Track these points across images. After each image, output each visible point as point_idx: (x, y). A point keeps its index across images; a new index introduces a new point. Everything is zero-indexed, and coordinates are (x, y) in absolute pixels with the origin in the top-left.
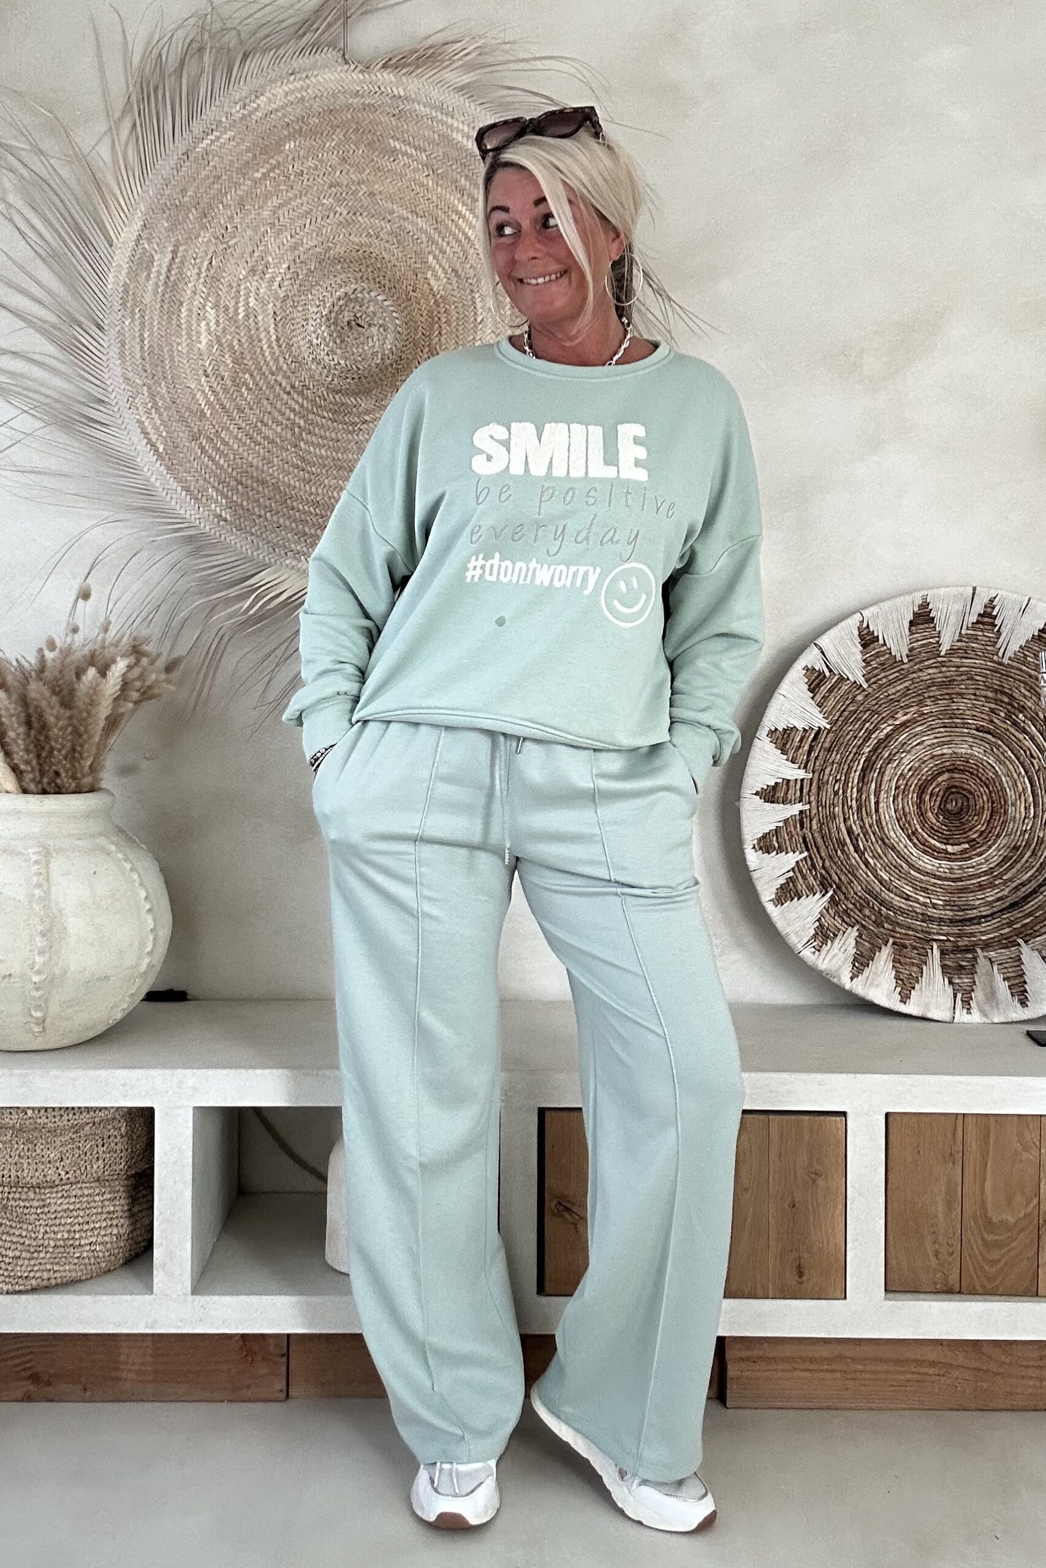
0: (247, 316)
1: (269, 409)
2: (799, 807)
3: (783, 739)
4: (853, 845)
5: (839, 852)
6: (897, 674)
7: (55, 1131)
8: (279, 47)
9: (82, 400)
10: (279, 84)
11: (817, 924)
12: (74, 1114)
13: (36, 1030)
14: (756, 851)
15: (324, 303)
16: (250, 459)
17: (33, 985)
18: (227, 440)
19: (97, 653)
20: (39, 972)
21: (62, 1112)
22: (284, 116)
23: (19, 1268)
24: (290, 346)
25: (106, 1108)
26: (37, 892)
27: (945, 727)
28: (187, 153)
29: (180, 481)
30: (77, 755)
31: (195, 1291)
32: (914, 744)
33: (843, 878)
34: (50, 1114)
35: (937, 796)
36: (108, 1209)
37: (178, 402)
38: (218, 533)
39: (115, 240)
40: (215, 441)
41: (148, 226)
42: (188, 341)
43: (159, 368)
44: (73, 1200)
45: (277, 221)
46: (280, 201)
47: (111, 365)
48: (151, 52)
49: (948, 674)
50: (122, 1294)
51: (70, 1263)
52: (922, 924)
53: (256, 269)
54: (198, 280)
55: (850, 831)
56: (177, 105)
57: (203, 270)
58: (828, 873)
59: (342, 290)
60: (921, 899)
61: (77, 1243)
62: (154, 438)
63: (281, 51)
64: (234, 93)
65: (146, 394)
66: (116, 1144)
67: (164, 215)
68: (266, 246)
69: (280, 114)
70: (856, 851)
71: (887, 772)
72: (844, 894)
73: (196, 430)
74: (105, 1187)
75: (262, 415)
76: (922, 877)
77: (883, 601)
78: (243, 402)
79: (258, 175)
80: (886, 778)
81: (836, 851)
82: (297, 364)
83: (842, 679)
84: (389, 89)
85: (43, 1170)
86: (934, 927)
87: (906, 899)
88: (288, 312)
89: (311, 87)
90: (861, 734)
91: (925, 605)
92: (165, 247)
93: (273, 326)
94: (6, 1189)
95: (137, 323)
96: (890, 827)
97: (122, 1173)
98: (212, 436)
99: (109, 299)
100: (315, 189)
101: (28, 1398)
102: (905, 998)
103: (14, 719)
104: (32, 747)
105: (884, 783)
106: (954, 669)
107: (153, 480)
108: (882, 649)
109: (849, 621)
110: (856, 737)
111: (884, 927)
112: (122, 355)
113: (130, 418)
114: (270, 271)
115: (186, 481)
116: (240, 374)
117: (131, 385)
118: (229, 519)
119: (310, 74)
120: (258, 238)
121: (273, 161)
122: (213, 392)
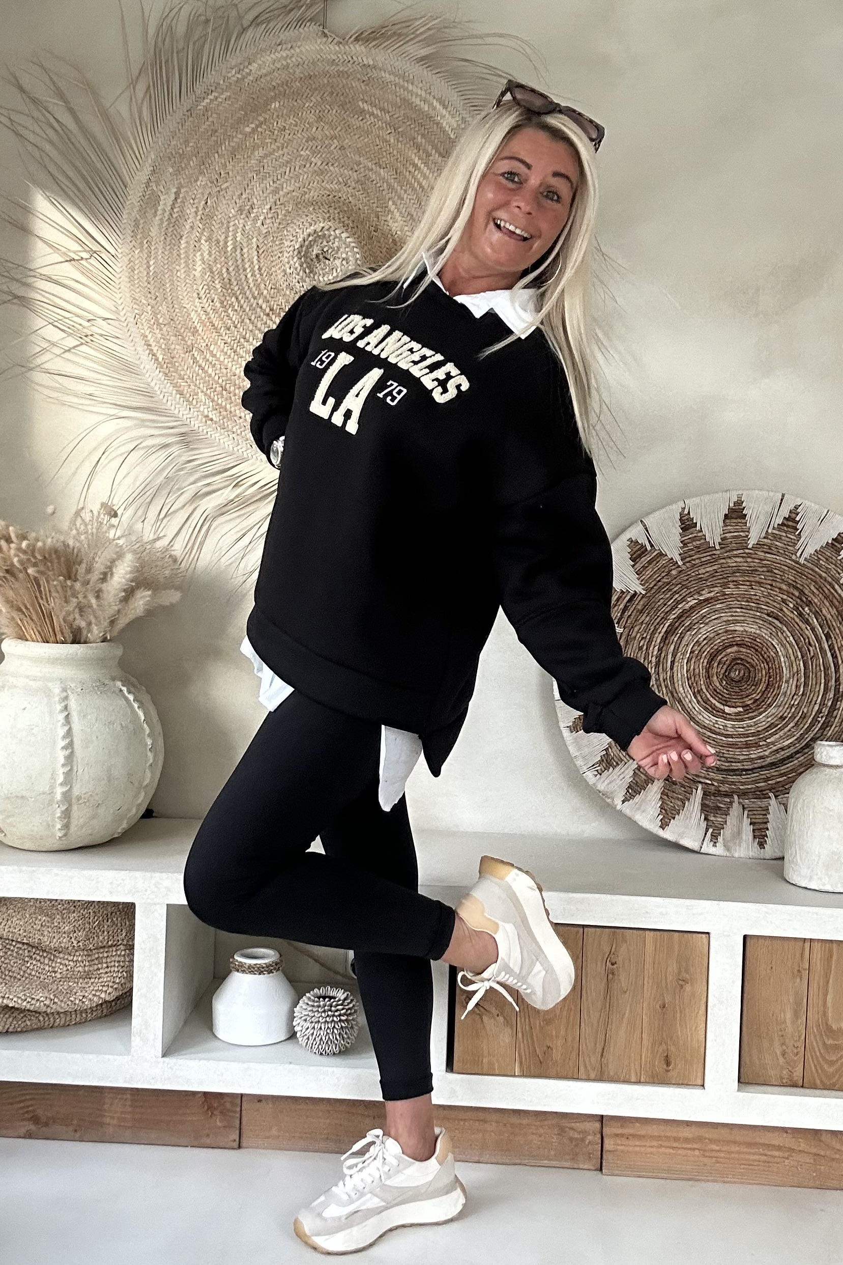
0: (235, 248)
1: (251, 328)
8: (269, 22)
10: (269, 52)
15: (297, 238)
16: (233, 369)
18: (214, 353)
22: (272, 80)
24: (269, 275)
28: (190, 110)
29: (174, 385)
31: (165, 1054)
37: (176, 319)
38: (205, 431)
39: (129, 182)
40: (205, 353)
41: (157, 171)
42: (186, 268)
43: (161, 290)
45: (262, 169)
46: (263, 152)
47: (122, 287)
48: (162, 25)
50: (106, 1054)
53: (242, 208)
54: (195, 218)
56: (184, 72)
57: (200, 209)
59: (312, 228)
62: (155, 349)
63: (271, 25)
64: (231, 60)
65: (150, 313)
67: (170, 162)
68: (252, 189)
69: (268, 78)
73: (189, 342)
75: (244, 333)
78: (229, 321)
79: (248, 130)
82: (276, 291)
84: (360, 59)
88: (269, 245)
89: (295, 55)
92: (169, 189)
93: (256, 257)
95: (145, 252)
98: (202, 349)
99: (123, 231)
100: (295, 141)
101: (30, 1136)
107: (153, 384)
112: (131, 279)
113: (136, 332)
114: (254, 211)
115: (180, 386)
116: (227, 298)
117: (138, 305)
118: (215, 419)
119: (294, 45)
120: (245, 183)
121: (261, 119)
122: (205, 311)
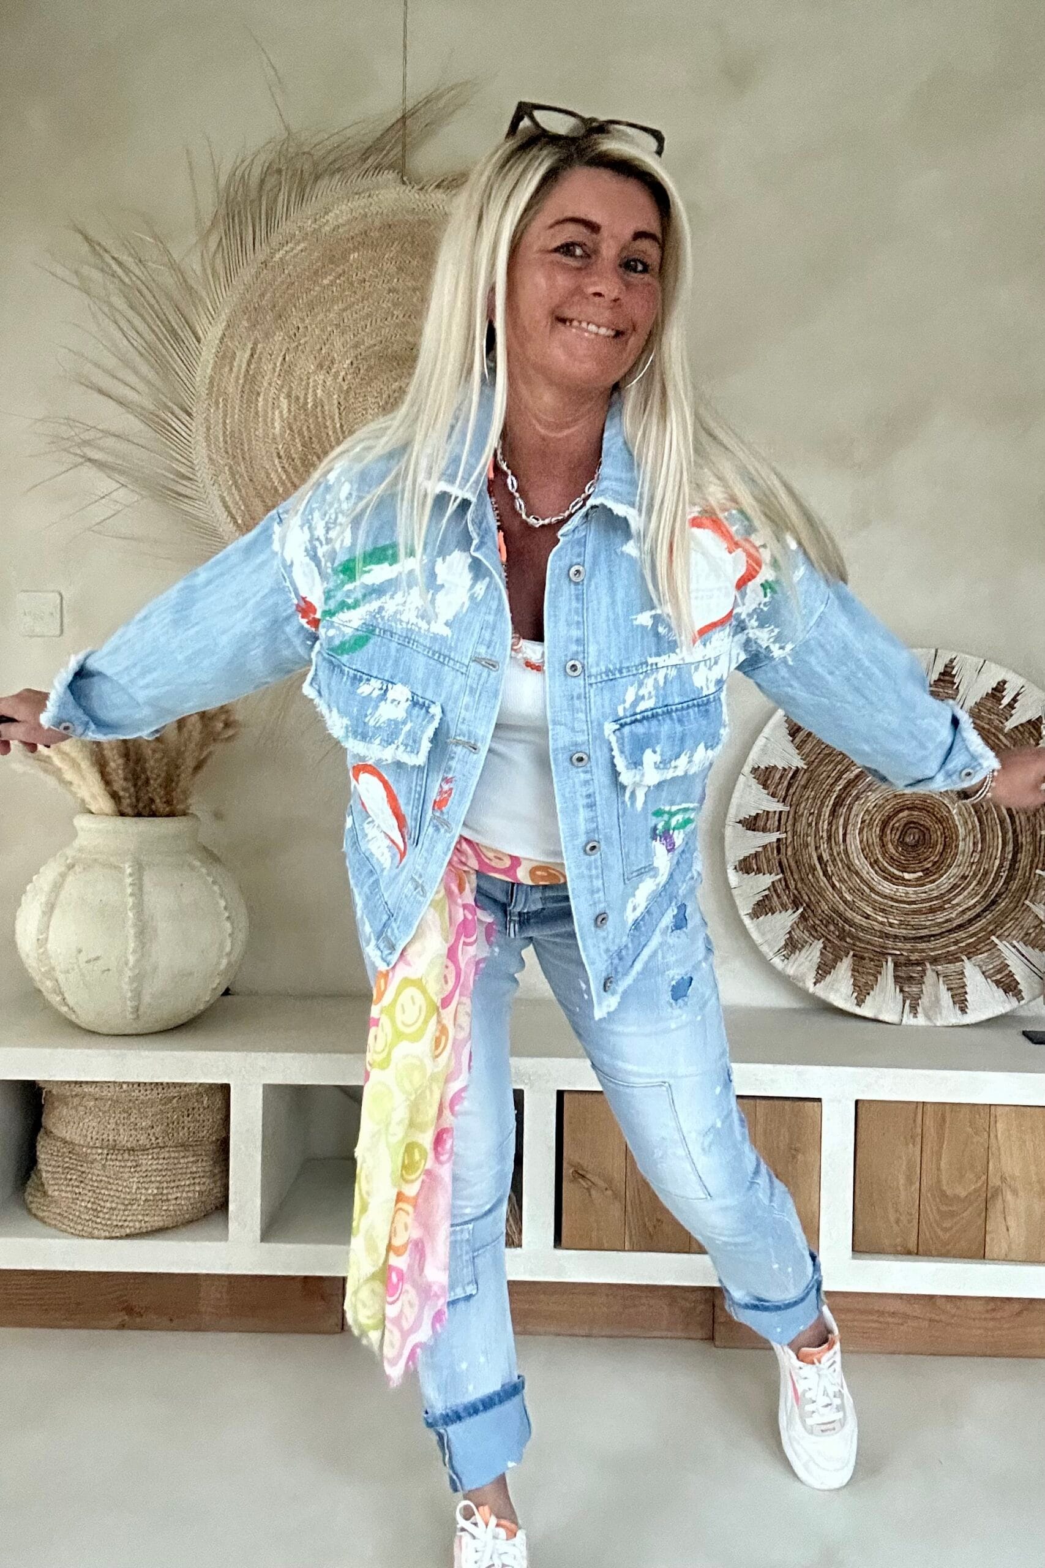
0: (315, 406)
2: (777, 835)
3: (764, 776)
4: (823, 870)
5: (810, 877)
7: (147, 1102)
8: (345, 170)
9: (172, 476)
10: (345, 201)
11: (788, 936)
12: (163, 1089)
13: (131, 1016)
14: (737, 872)
17: (127, 980)
20: (132, 968)
21: (152, 1086)
22: (350, 230)
23: (115, 1218)
25: (190, 1084)
26: (130, 901)
28: (265, 262)
31: (264, 1238)
33: (812, 898)
34: (142, 1088)
35: (897, 830)
36: (191, 1170)
39: (202, 337)
41: (231, 326)
42: (265, 427)
43: (239, 451)
44: (161, 1162)
45: (341, 323)
46: (343, 305)
47: (198, 446)
48: (235, 174)
50: (203, 1240)
51: (158, 1214)
52: (880, 940)
53: (323, 364)
54: (273, 374)
55: (820, 859)
56: (258, 224)
57: (278, 365)
58: (799, 893)
60: (881, 919)
61: (165, 1198)
62: (234, 512)
63: (349, 172)
64: (306, 210)
65: (228, 473)
67: (246, 317)
68: (332, 343)
69: (347, 228)
70: (825, 876)
71: (854, 809)
72: (813, 912)
74: (189, 1151)
76: (883, 901)
79: (326, 282)
80: (854, 813)
81: (808, 875)
84: (441, 208)
85: (136, 1136)
86: (891, 943)
87: (867, 918)
88: (350, 403)
89: (373, 205)
90: (833, 774)
92: (245, 345)
93: (337, 415)
94: (105, 1152)
95: (221, 411)
96: (855, 856)
97: (205, 1139)
99: (197, 389)
100: (375, 294)
101: (122, 1326)
102: (860, 1002)
103: (115, 751)
104: (130, 776)
105: (852, 817)
110: (829, 776)
111: (846, 941)
112: (207, 439)
113: (214, 493)
114: (335, 366)
116: (309, 457)
117: (214, 465)
119: (372, 193)
120: (325, 337)
121: (339, 270)
122: (285, 471)
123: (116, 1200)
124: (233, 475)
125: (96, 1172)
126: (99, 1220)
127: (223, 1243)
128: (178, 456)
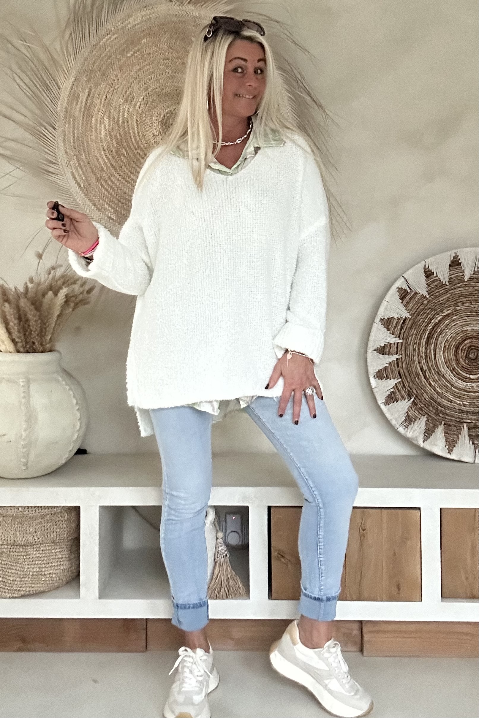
0: (123, 122)
1: (134, 166)
2: (396, 356)
3: (387, 323)
4: (423, 375)
5: (416, 379)
6: (444, 291)
7: (32, 518)
9: (45, 163)
10: (139, 12)
11: (406, 414)
12: (42, 510)
13: (24, 468)
14: (375, 378)
15: (160, 115)
16: (125, 190)
17: (20, 446)
18: (114, 181)
19: (53, 284)
20: (24, 440)
21: (36, 508)
22: (142, 27)
23: (15, 586)
24: (144, 136)
25: (57, 507)
26: (23, 401)
27: (468, 316)
28: (96, 45)
29: (91, 201)
30: (43, 334)
31: (101, 597)
32: (453, 324)
33: (419, 392)
34: (30, 510)
35: (465, 351)
36: (58, 556)
37: (90, 163)
39: (61, 86)
40: (108, 181)
41: (77, 80)
42: (96, 134)
43: (82, 147)
44: (41, 552)
45: (138, 77)
46: (138, 67)
47: (59, 146)
49: (469, 290)
50: (65, 598)
51: (40, 583)
52: (460, 414)
53: (128, 99)
54: (100, 105)
55: (422, 369)
56: (91, 23)
57: (103, 100)
58: (411, 389)
59: (169, 109)
60: (458, 402)
61: (43, 573)
62: (79, 180)
64: (118, 16)
65: (75, 160)
66: (62, 524)
67: (85, 75)
68: (133, 88)
69: (140, 26)
70: (425, 378)
71: (440, 339)
72: (420, 399)
73: (99, 176)
74: (57, 545)
76: (459, 391)
77: (434, 255)
78: (122, 163)
79: (129, 55)
80: (439, 342)
81: (415, 378)
82: (148, 145)
83: (416, 293)
84: (191, 13)
85: (27, 537)
86: (465, 416)
87: (451, 402)
88: (143, 119)
89: (154, 13)
90: (426, 320)
91: (456, 257)
92: (85, 90)
93: (136, 127)
94: (9, 547)
95: (71, 125)
96: (442, 366)
97: (66, 538)
98: (107, 179)
99: (59, 115)
100: (156, 61)
101: (19, 650)
102: (450, 452)
103: (12, 316)
104: (21, 330)
105: (438, 344)
106: (472, 288)
107: (78, 200)
108: (436, 278)
109: (419, 265)
110: (424, 322)
111: (439, 416)
112: (64, 141)
113: (68, 171)
114: (135, 100)
115: (94, 201)
116: (120, 150)
117: (68, 156)
118: (114, 218)
119: (154, 7)
120: (129, 85)
121: (136, 49)
122: (108, 158)
123: (16, 575)
124: (78, 161)
125: (4, 559)
126: (6, 588)
127: (77, 600)
128: (46, 150)
